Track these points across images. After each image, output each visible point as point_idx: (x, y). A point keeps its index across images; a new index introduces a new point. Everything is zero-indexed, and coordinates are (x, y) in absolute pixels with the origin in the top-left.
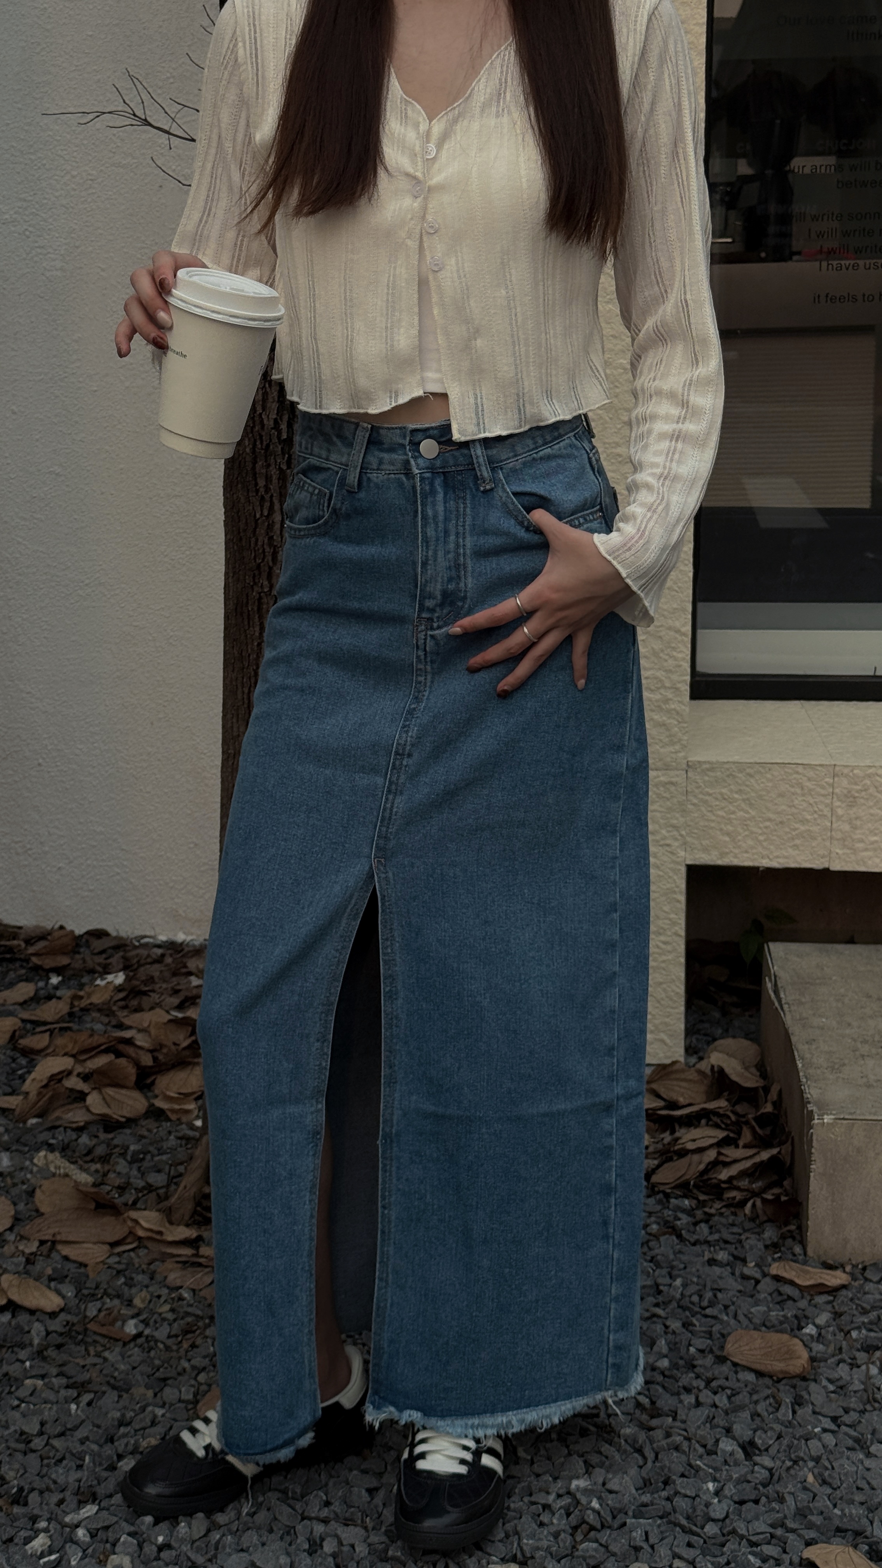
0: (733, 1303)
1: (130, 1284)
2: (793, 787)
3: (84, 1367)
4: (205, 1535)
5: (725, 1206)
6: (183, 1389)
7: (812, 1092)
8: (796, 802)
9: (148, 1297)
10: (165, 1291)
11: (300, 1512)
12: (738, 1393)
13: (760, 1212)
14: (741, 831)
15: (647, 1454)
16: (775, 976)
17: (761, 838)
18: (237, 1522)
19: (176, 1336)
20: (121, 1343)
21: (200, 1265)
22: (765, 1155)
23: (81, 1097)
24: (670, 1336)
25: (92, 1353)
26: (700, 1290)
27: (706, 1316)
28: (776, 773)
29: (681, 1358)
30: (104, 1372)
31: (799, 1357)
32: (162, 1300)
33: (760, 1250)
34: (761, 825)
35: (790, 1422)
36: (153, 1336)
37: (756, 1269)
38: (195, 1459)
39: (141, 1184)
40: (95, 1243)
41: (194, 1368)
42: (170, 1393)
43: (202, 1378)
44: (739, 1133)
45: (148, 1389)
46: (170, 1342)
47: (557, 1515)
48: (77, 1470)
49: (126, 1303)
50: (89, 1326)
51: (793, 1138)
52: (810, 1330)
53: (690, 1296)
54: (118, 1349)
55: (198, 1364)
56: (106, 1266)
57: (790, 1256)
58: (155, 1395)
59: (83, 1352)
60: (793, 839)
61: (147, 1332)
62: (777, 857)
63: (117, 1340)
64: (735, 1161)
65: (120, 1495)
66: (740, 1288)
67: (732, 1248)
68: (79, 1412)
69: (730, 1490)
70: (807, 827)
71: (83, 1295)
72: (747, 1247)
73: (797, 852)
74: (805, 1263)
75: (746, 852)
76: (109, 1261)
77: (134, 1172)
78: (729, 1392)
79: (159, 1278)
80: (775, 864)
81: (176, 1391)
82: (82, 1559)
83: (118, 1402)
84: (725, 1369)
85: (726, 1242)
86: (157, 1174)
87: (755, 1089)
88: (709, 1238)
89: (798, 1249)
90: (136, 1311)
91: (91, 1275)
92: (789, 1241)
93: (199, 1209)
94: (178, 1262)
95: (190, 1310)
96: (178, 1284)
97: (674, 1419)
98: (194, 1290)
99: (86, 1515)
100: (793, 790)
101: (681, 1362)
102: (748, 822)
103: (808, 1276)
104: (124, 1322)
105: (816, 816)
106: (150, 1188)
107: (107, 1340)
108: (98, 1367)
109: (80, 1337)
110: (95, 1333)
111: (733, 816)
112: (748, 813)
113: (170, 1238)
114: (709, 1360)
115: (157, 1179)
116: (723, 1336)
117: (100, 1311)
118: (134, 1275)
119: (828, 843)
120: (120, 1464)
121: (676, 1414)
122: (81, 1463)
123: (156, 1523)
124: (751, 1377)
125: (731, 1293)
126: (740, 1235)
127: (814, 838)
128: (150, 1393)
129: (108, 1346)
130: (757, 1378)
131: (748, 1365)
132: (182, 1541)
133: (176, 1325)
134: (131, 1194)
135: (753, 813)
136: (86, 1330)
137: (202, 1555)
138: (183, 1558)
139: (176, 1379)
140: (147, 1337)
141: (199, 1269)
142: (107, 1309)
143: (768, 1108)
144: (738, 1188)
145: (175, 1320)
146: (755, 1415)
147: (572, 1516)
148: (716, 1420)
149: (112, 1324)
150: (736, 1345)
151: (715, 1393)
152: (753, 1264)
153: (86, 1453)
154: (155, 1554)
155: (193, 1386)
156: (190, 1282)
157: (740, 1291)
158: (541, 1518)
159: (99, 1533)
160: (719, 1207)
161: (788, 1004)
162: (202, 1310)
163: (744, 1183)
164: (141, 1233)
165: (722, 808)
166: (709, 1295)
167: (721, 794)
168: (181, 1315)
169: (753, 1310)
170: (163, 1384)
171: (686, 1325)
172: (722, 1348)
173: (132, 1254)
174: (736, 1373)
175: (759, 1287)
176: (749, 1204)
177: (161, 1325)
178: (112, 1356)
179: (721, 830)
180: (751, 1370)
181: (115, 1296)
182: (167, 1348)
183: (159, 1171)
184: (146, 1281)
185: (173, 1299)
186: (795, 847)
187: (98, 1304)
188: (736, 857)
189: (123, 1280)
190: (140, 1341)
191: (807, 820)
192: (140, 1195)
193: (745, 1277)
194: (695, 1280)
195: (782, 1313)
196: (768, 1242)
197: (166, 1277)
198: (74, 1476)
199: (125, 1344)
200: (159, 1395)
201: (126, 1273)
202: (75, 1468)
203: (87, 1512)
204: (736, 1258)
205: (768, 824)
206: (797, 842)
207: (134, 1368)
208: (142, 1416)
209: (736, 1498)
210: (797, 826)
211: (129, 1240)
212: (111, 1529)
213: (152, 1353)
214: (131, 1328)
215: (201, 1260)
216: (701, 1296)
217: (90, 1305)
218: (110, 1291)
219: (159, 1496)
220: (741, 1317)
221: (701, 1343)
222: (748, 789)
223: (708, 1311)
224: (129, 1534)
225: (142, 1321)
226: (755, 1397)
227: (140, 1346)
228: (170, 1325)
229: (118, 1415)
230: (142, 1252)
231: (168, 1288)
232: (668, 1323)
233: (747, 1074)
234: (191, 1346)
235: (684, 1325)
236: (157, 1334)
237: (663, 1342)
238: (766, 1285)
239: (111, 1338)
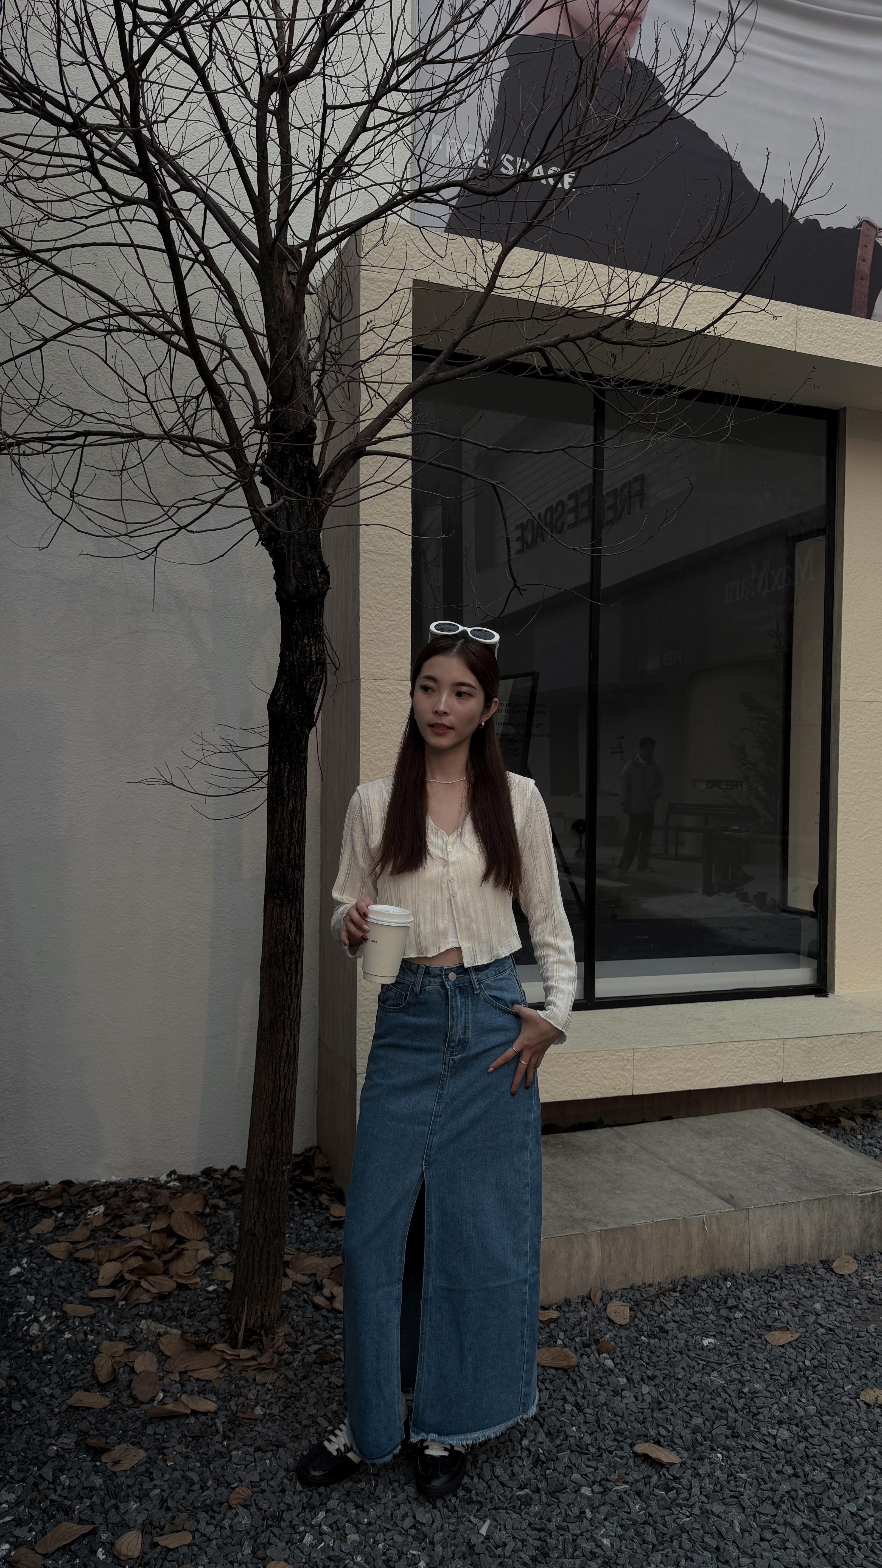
1: (239, 1387)
10: (260, 1387)
12: (554, 1380)
19: (283, 1411)
20: (260, 1421)
23: (138, 1285)
25: (250, 1429)
31: (573, 1358)
35: (584, 1390)
39: (205, 1329)
40: (207, 1368)
49: (246, 1398)
50: (237, 1415)
54: (261, 1425)
56: (221, 1380)
59: (246, 1430)
61: (268, 1412)
63: (256, 1420)
69: (584, 1429)
71: (222, 1398)
76: (220, 1376)
77: (196, 1324)
91: (217, 1386)
94: (254, 1369)
96: (263, 1382)
106: (211, 1331)
107: (252, 1421)
109: (238, 1422)
110: (243, 1418)
117: (236, 1405)
124: (553, 1371)
129: (255, 1424)
131: (550, 1365)
133: (279, 1405)
136: (238, 1418)
140: (270, 1414)
142: (239, 1404)
145: (276, 1402)
149: (248, 1411)
156: (267, 1379)
162: (285, 1394)
168: (277, 1398)
173: (229, 1370)
177: (272, 1407)
178: (261, 1429)
180: (552, 1368)
181: (237, 1396)
184: (247, 1384)
185: (266, 1390)
187: (233, 1402)
189: (234, 1385)
190: (268, 1417)
192: (209, 1335)
197: (254, 1379)
201: (233, 1381)
207: (277, 1433)
211: (222, 1362)
213: (279, 1423)
214: (258, 1411)
215: (264, 1366)
217: (230, 1403)
218: (233, 1393)
225: (261, 1407)
227: (269, 1421)
228: (276, 1405)
236: (273, 1412)
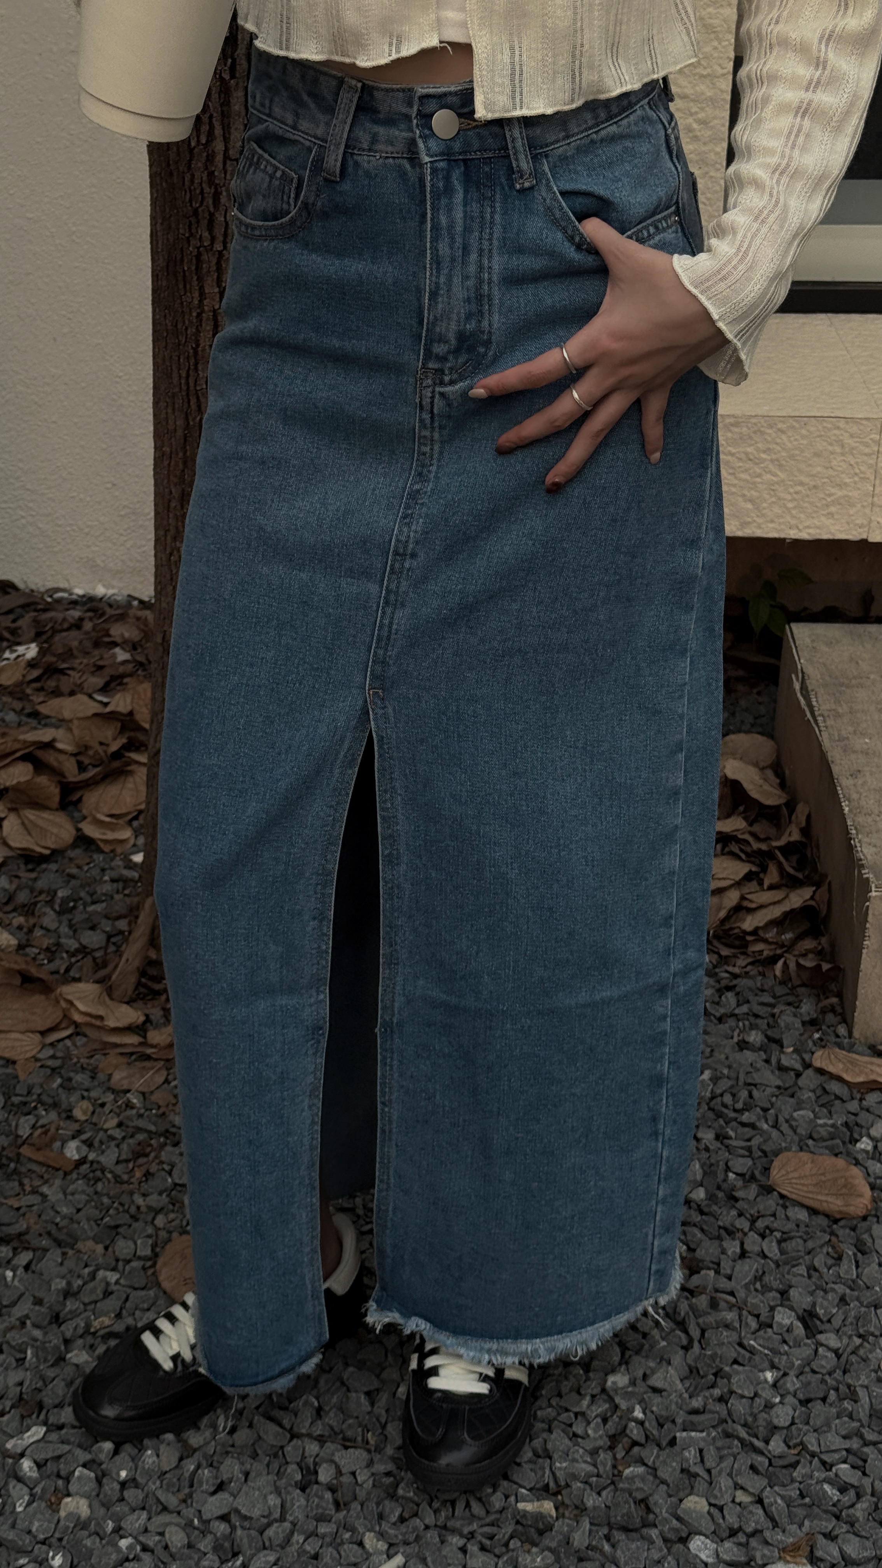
0: (772, 1104)
1: (68, 1086)
2: (831, 444)
3: (18, 1209)
4: (177, 1467)
5: (752, 963)
6: (139, 1242)
7: (865, 851)
8: (834, 463)
9: (91, 1109)
10: (110, 1097)
11: (288, 1427)
12: (791, 1238)
13: (793, 975)
14: (767, 497)
15: (692, 1333)
16: (803, 673)
17: (790, 505)
18: (213, 1443)
19: (127, 1161)
20: (61, 1173)
21: (148, 1058)
22: (798, 899)
24: (705, 1155)
25: (28, 1188)
26: (732, 1087)
27: (744, 1125)
28: (812, 429)
29: (719, 1188)
30: (43, 1217)
31: (861, 1195)
32: (107, 1108)
33: (797, 1029)
34: (792, 490)
35: (853, 1281)
36: (98, 1162)
37: (795, 1056)
38: (161, 1373)
39: (73, 945)
40: (23, 1033)
41: (150, 1208)
42: (123, 1247)
43: (160, 1221)
44: (764, 869)
45: (97, 1243)
46: (120, 1169)
47: (592, 1425)
48: (17, 1367)
49: (64, 1115)
50: (21, 1150)
51: (830, 884)
52: (865, 1144)
53: (722, 1095)
54: (58, 1182)
55: (154, 1204)
56: (39, 1064)
57: (833, 1039)
58: (106, 1248)
59: (17, 1189)
60: (827, 506)
61: (92, 1156)
62: (808, 527)
63: (57, 1170)
64: (762, 907)
65: (69, 1410)
66: (779, 1082)
67: (762, 1023)
68: (16, 1283)
69: (792, 1382)
70: (845, 492)
71: (13, 1105)
72: (782, 1024)
73: (831, 521)
74: (851, 1049)
75: (772, 521)
76: (40, 1056)
77: (64, 929)
78: (778, 1235)
79: (101, 1076)
80: (804, 535)
81: (131, 1244)
82: (29, 1504)
83: (62, 1264)
84: (770, 1203)
85: (756, 1016)
86: (91, 932)
87: (777, 808)
88: (737, 1011)
89: (842, 1030)
90: (76, 1126)
91: (22, 1077)
92: (830, 1018)
93: (143, 980)
94: (122, 1054)
95: (141, 1123)
96: (125, 1087)
97: (717, 1272)
98: (143, 1094)
99: (32, 1440)
100: (830, 448)
101: (721, 1195)
102: (776, 487)
103: (857, 1070)
104: (64, 1142)
105: (856, 479)
106: (84, 950)
107: (44, 1169)
108: (35, 1208)
109: (12, 1165)
110: (30, 1160)
111: (758, 480)
112: (776, 475)
113: (112, 1023)
114: (753, 1190)
115: (93, 939)
116: (765, 1153)
117: (34, 1127)
118: (72, 1074)
119: (867, 511)
120: (69, 1356)
121: (719, 1264)
122: (22, 1356)
123: (116, 1452)
124: (803, 1215)
125: (769, 1090)
126: (773, 1006)
127: (853, 505)
128: (100, 1248)
129: (46, 1176)
130: (809, 1215)
131: (799, 1199)
132: (149, 1474)
133: (124, 1146)
134: (62, 958)
135: (782, 475)
136: (19, 1155)
137: (173, 1493)
138: (151, 1501)
139: (130, 1226)
140: (92, 1162)
141: (148, 1064)
142: (42, 1126)
143: (796, 836)
144: (765, 941)
145: (124, 1138)
146: (813, 1268)
147: (610, 1423)
148: (766, 1279)
149: (49, 1145)
150: (783, 1172)
151: (763, 1236)
152: (791, 1049)
153: (27, 1344)
154: (117, 1495)
155: (149, 1236)
156: (139, 1084)
157: (779, 1087)
158: (574, 1428)
159: (49, 1464)
160: (744, 964)
161: (823, 716)
162: (155, 1124)
163: (771, 935)
164: (77, 1018)
165: (746, 470)
166: (744, 1094)
167: (746, 454)
168: (131, 1130)
169: (795, 1114)
170: (114, 1233)
171: (720, 1137)
172: (767, 1170)
173: (68, 1042)
174: (785, 1207)
175: (801, 1082)
176: (780, 964)
177: (108, 1147)
178: (52, 1191)
179: (744, 496)
180: (803, 1206)
181: (50, 1106)
182: (118, 1180)
183: (93, 928)
184: (87, 1083)
185: (119, 1107)
186: (831, 515)
187: (31, 1119)
188: (760, 527)
189: (59, 1081)
190: (84, 1168)
191: (845, 484)
192: (73, 960)
193: (782, 1068)
194: (726, 1071)
195: (830, 1122)
196: (807, 1018)
197: (110, 1075)
198: (14, 1377)
199: (66, 1174)
200: (110, 1249)
201: (63, 1071)
202: (14, 1364)
203: (33, 1436)
204: (770, 1039)
205: (799, 488)
206: (833, 509)
207: (79, 1210)
208: (92, 1285)
209: (801, 1396)
210: (833, 490)
211: (63, 1025)
212: (62, 1460)
213: (99, 1186)
214: (72, 1151)
215: (149, 1051)
216: (734, 1095)
217: (23, 1120)
218: (44, 1098)
219: (117, 1419)
220: (785, 1127)
221: (741, 1164)
222: (778, 448)
223: (746, 1117)
224: (84, 1466)
225: (84, 1142)
226: (810, 1244)
227: (85, 1177)
228: (118, 1146)
229: (63, 1284)
230: (80, 1041)
231: (114, 1091)
232: (699, 1135)
233: (767, 787)
234: (145, 1175)
235: (717, 1137)
236: (102, 1159)
237: (697, 1166)
238: (809, 1079)
239: (49, 1166)
